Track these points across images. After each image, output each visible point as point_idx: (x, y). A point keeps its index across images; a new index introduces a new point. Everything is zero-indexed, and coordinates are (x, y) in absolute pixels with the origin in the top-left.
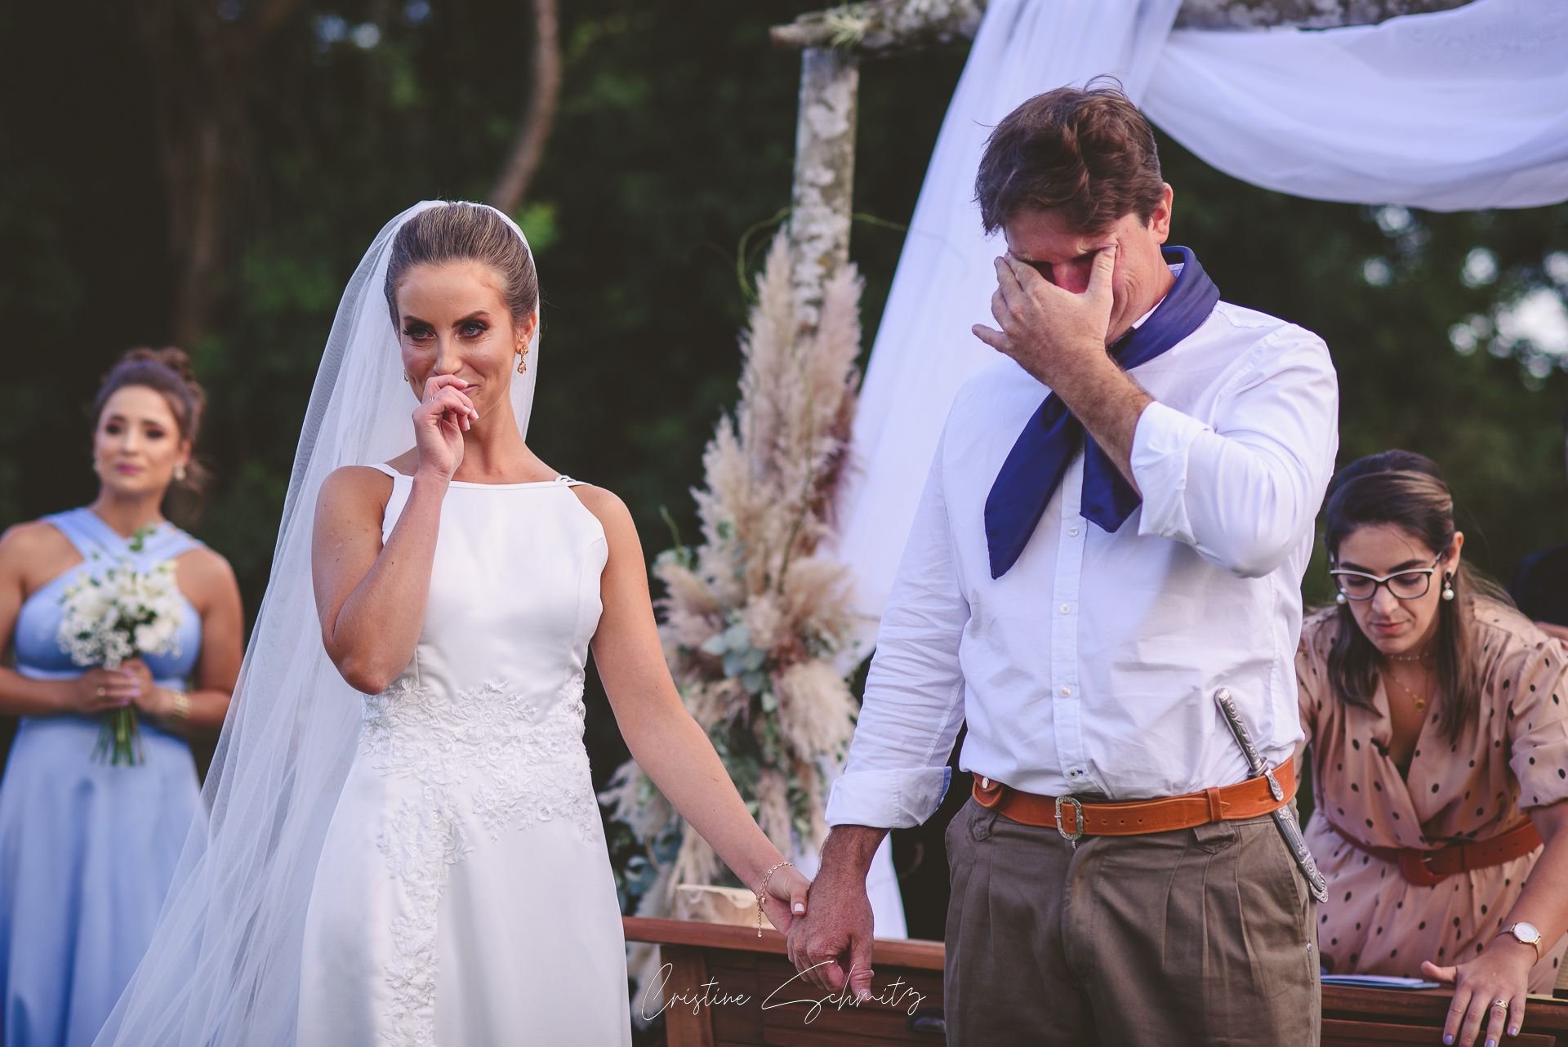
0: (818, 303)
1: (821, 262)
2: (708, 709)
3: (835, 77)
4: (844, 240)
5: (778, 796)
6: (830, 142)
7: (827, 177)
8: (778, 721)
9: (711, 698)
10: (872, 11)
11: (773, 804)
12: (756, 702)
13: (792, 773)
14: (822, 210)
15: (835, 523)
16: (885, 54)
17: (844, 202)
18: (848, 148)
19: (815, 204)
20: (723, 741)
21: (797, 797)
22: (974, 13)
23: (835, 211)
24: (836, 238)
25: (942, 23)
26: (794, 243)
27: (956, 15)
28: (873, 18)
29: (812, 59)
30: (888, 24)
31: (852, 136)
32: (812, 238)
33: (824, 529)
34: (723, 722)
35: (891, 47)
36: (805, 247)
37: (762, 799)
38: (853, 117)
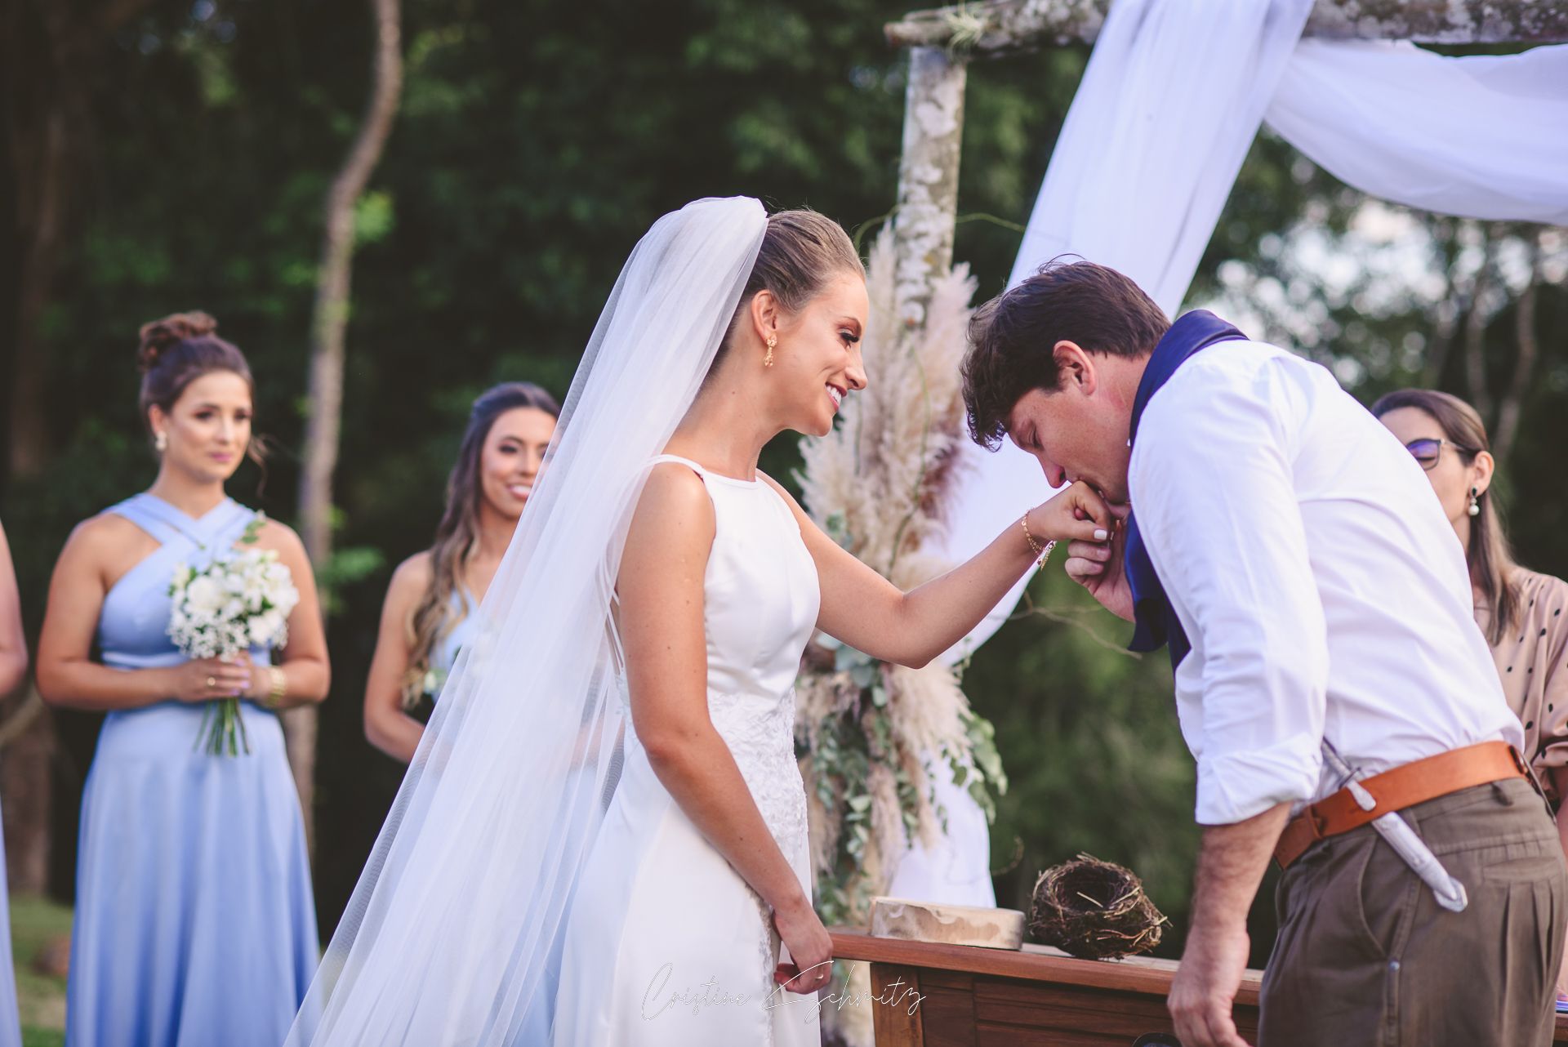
0: (925, 301)
1: (927, 259)
2: (818, 701)
3: (944, 76)
4: (949, 238)
5: (889, 790)
6: (938, 140)
7: (934, 175)
8: (889, 715)
9: (820, 692)
10: (989, 12)
11: (885, 799)
12: (866, 696)
13: (899, 767)
14: (929, 208)
15: (945, 520)
16: (998, 55)
17: (949, 200)
18: (955, 147)
19: (923, 202)
20: (833, 735)
21: (905, 791)
22: (1095, 16)
23: (942, 209)
24: (942, 236)
25: (1062, 25)
26: (900, 239)
27: (1076, 18)
28: (991, 18)
29: (921, 57)
30: (1005, 24)
31: (958, 136)
32: (920, 236)
33: (933, 524)
34: (832, 715)
35: (1007, 48)
36: (912, 244)
37: (874, 794)
38: (961, 116)
